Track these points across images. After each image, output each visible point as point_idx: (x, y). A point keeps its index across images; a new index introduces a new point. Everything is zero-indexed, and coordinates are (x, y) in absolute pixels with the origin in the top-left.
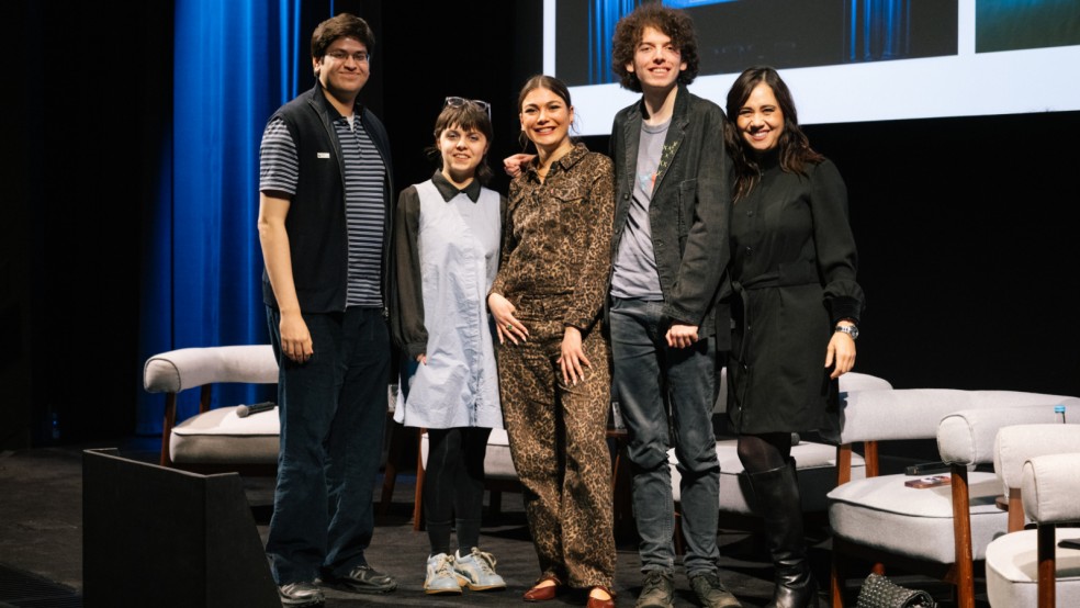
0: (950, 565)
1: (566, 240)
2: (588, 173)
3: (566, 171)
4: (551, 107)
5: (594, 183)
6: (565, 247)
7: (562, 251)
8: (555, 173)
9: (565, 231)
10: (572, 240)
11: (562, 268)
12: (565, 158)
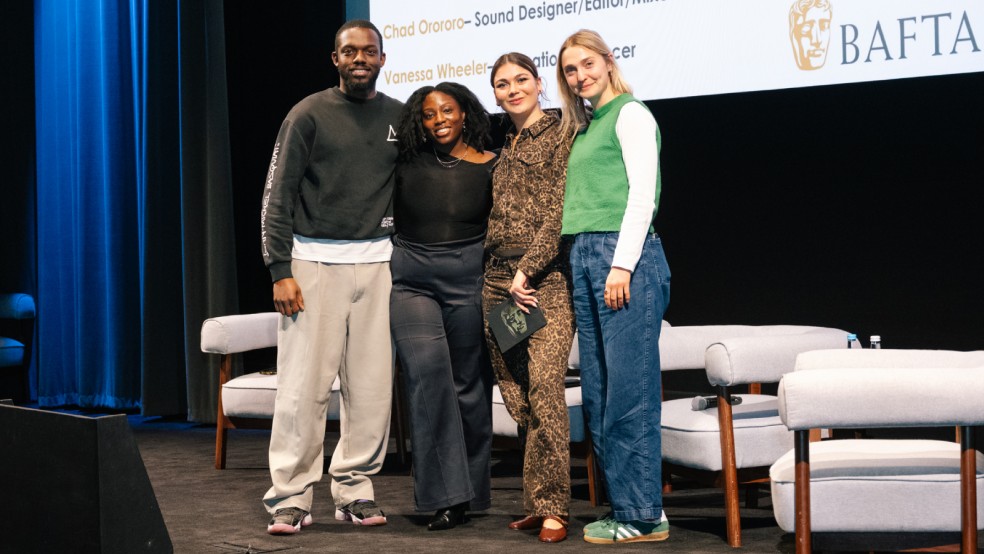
0: (718, 472)
1: (530, 200)
2: (551, 138)
3: (534, 138)
4: (521, 80)
5: (557, 147)
6: (529, 207)
7: (527, 210)
8: (524, 139)
9: (529, 192)
10: (536, 201)
11: (527, 226)
12: (534, 126)
